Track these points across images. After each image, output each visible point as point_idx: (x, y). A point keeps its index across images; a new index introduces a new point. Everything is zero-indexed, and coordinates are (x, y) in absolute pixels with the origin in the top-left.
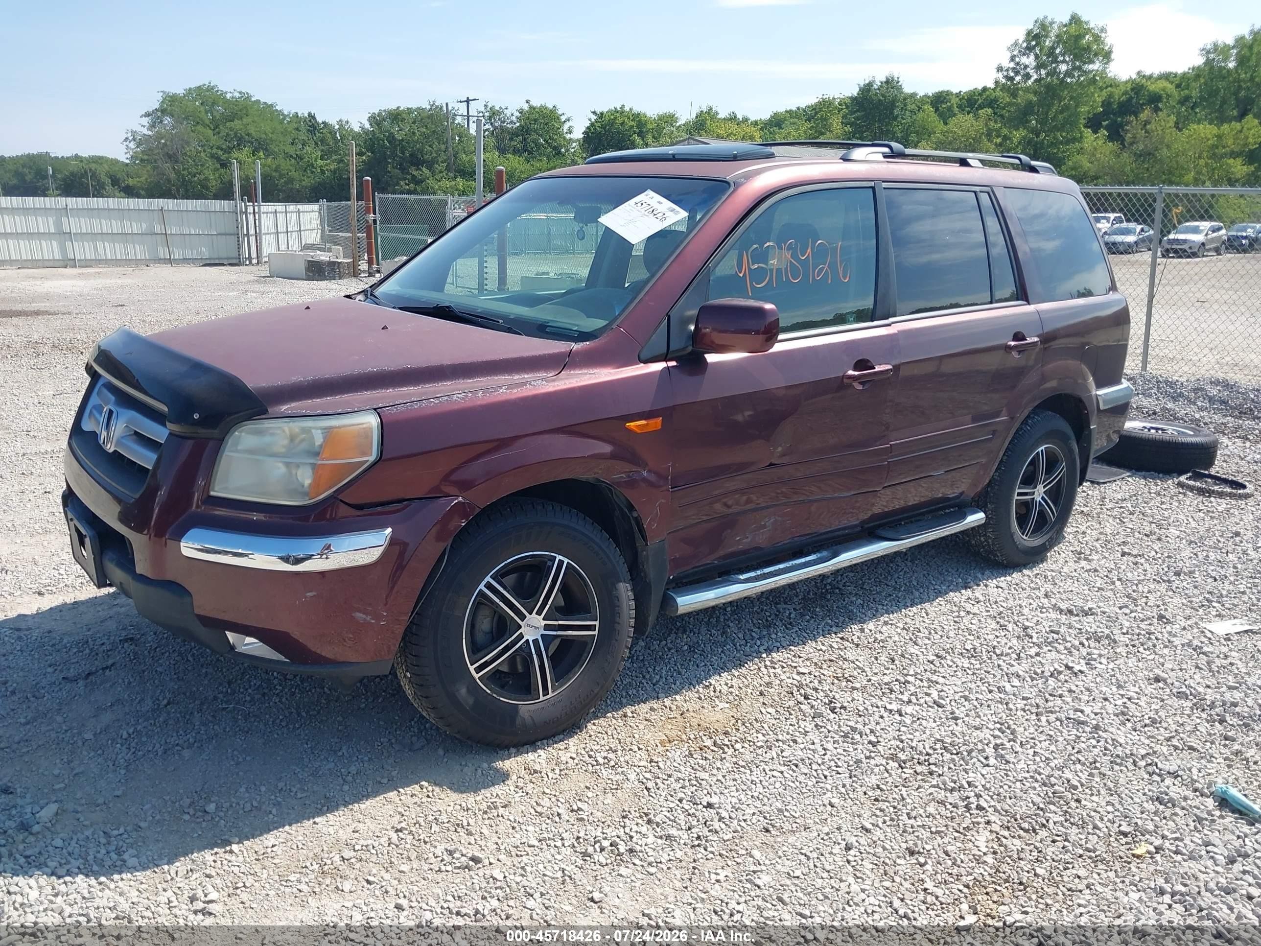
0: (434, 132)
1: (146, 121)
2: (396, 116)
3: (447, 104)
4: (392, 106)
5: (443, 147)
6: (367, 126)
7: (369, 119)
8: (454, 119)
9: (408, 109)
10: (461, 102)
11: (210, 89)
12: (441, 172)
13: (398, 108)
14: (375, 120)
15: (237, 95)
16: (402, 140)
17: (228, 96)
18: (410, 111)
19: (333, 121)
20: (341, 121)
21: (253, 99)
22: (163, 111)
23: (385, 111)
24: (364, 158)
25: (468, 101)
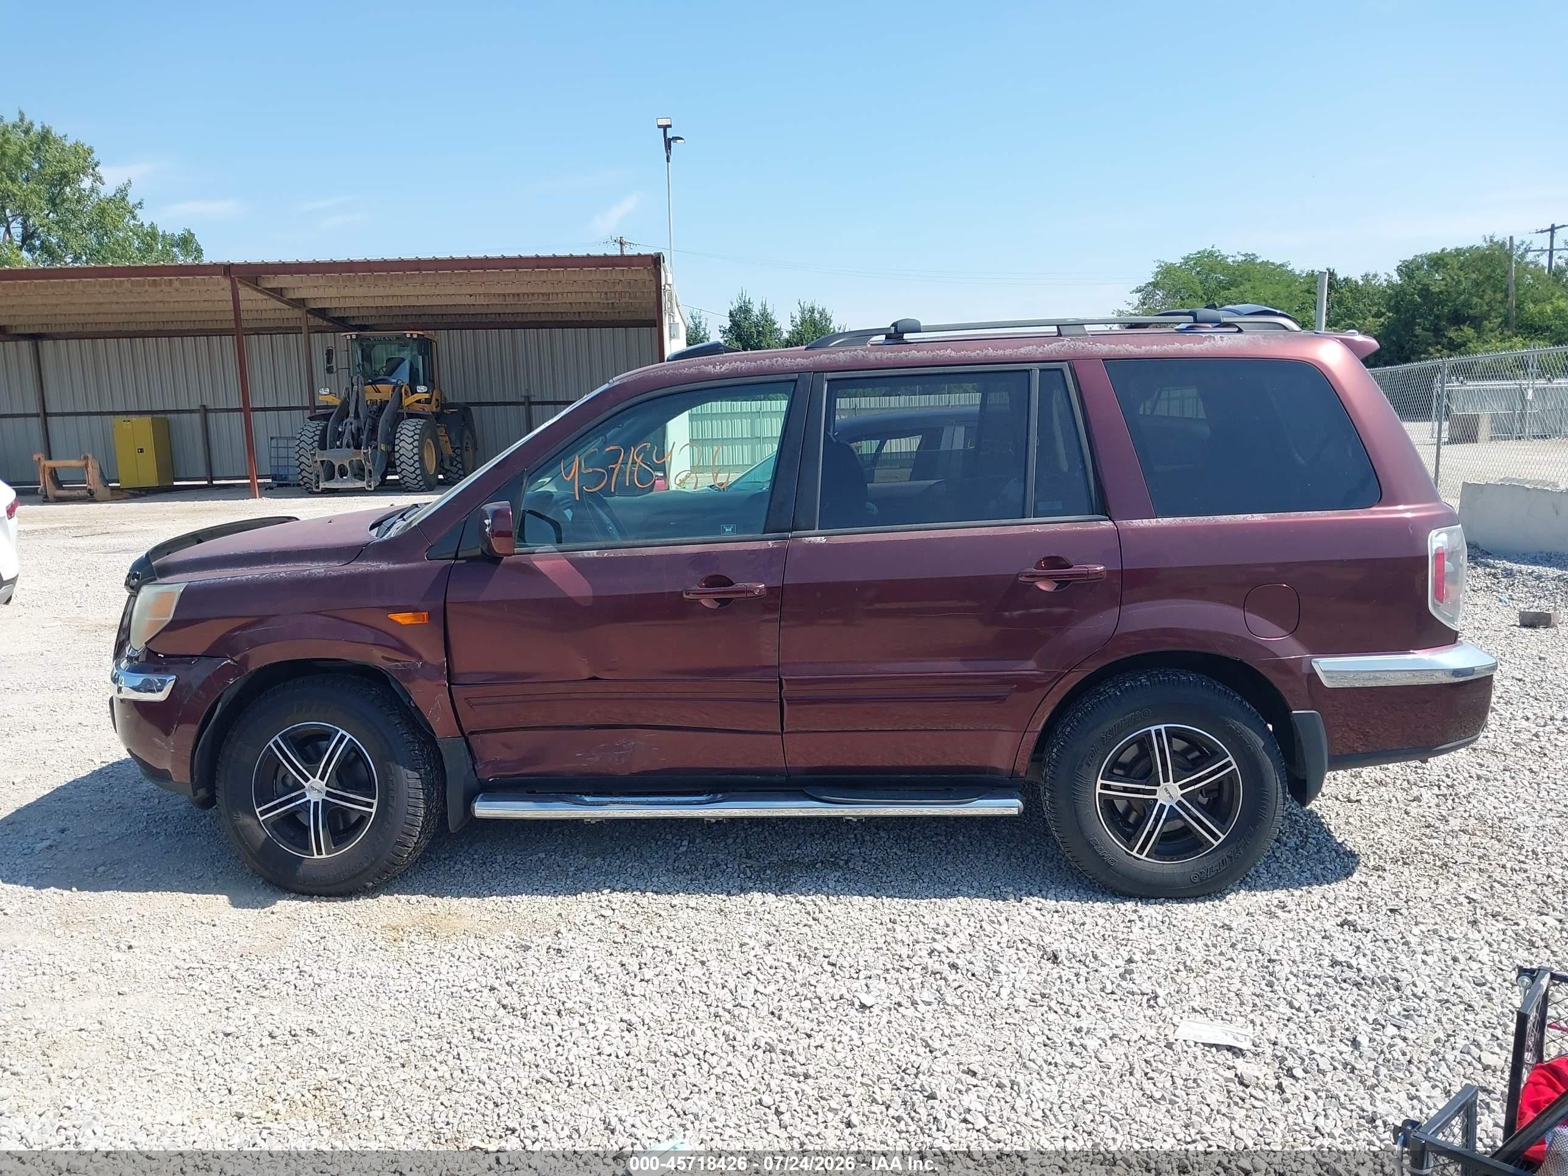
0: (1489, 277)
1: (1136, 298)
2: (1437, 261)
3: (1511, 238)
4: (1435, 248)
5: (1499, 296)
6: (1396, 278)
7: (1399, 270)
8: (1523, 256)
9: (1457, 250)
10: (1542, 232)
11: (1211, 254)
12: (1492, 331)
13: (1443, 250)
14: (1408, 270)
15: (1240, 258)
16: (1441, 292)
17: (1230, 260)
18: (1459, 252)
19: (1357, 276)
20: (1367, 275)
21: (1259, 261)
22: (1155, 285)
23: (1421, 256)
24: (1382, 320)
25: (1552, 229)
